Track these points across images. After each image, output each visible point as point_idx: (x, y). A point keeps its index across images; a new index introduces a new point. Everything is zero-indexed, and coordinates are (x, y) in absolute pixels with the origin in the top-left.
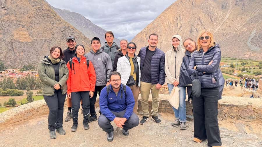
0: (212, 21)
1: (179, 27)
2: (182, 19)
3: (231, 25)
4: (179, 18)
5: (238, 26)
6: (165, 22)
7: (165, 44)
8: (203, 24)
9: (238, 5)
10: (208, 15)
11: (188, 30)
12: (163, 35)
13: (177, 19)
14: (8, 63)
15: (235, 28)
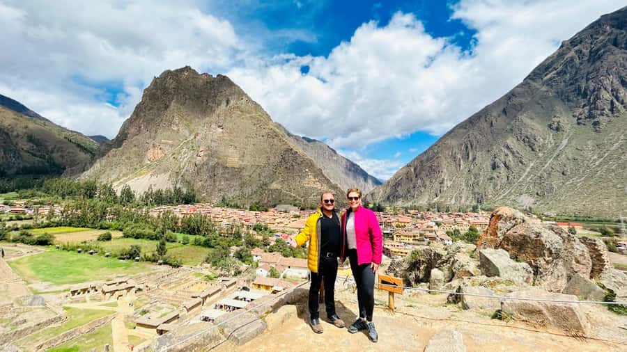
0: (533, 150)
1: (470, 158)
2: (476, 148)
3: (576, 157)
4: (469, 146)
5: (593, 158)
6: (447, 152)
7: (449, 185)
8: (517, 155)
9: (584, 124)
10: (524, 140)
11: (489, 164)
12: (445, 170)
13: (467, 148)
14: (203, 195)
15: (586, 162)
